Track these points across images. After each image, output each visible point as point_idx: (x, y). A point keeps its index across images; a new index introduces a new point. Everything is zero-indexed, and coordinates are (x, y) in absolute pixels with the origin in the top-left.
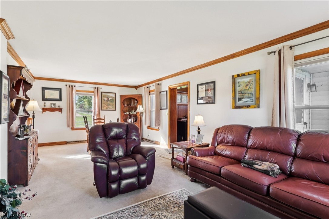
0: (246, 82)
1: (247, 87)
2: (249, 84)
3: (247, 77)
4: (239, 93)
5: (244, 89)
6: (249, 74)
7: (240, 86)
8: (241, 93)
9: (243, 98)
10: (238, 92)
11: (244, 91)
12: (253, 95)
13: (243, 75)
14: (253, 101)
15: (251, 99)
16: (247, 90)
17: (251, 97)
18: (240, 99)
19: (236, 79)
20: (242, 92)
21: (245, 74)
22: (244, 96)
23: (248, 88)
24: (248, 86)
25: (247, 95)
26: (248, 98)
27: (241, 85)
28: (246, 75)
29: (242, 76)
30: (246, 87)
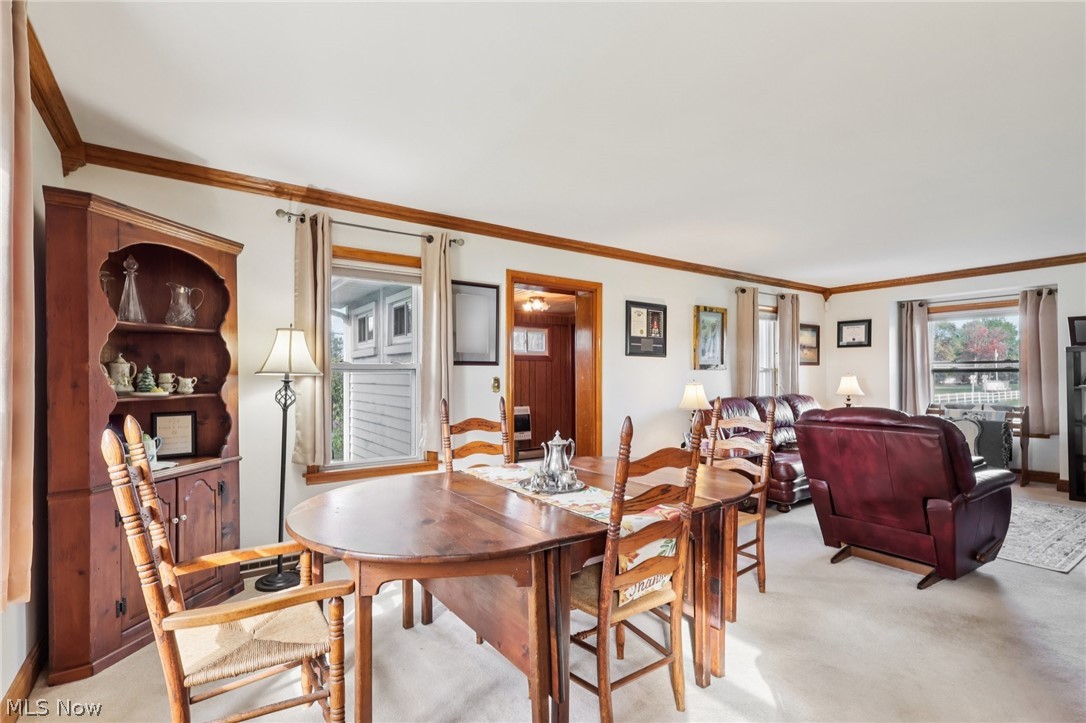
3: (711, 317)
6: (715, 311)
13: (712, 310)
19: (701, 314)
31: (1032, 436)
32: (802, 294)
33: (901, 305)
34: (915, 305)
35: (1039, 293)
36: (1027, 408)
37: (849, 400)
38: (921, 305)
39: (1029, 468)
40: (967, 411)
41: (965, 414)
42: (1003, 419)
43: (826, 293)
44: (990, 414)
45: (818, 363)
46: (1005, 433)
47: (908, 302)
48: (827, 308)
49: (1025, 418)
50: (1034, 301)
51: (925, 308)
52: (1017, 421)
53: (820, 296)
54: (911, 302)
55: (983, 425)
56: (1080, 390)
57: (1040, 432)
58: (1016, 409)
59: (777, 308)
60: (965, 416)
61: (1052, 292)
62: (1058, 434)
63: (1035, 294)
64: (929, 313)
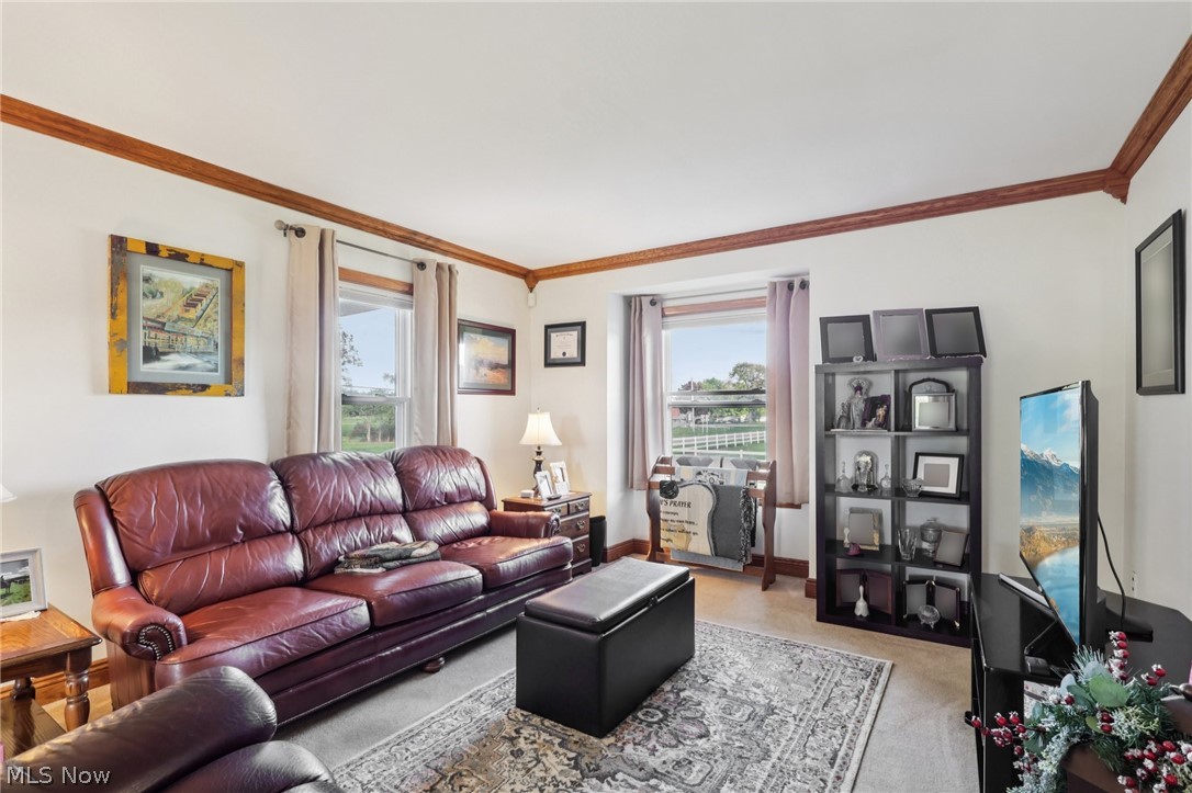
0: (188, 287)
1: (192, 310)
2: (201, 301)
3: (193, 272)
4: (150, 327)
5: (175, 313)
6: (203, 262)
7: (154, 297)
8: (159, 326)
9: (171, 350)
10: (142, 322)
11: (175, 322)
12: (217, 345)
13: (179, 256)
14: (216, 371)
15: (208, 362)
16: (190, 320)
17: (210, 353)
18: (151, 354)
19: (135, 259)
20: (164, 324)
21: (187, 256)
22: (178, 345)
23: (193, 313)
24: (195, 306)
25: (191, 342)
26: (196, 353)
27: (162, 294)
28: (188, 259)
29: (170, 257)
30: (187, 311)
31: (781, 506)
32: (459, 265)
33: (629, 301)
34: (646, 301)
35: (790, 287)
36: (774, 462)
37: (539, 453)
38: (653, 303)
39: (776, 555)
40: (701, 468)
41: (699, 473)
42: (743, 483)
43: (531, 277)
44: (729, 473)
45: (512, 392)
46: (743, 505)
47: (635, 296)
48: (531, 303)
49: (771, 479)
50: (784, 296)
51: (658, 306)
52: (761, 485)
53: (521, 282)
54: (641, 296)
55: (718, 491)
56: (833, 436)
57: (789, 501)
58: (760, 466)
59: (411, 286)
60: (699, 478)
61: (804, 285)
62: (808, 502)
63: (786, 288)
64: (663, 316)
